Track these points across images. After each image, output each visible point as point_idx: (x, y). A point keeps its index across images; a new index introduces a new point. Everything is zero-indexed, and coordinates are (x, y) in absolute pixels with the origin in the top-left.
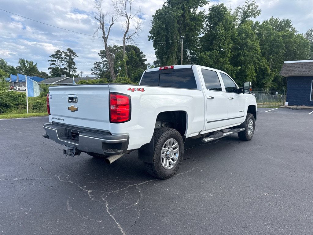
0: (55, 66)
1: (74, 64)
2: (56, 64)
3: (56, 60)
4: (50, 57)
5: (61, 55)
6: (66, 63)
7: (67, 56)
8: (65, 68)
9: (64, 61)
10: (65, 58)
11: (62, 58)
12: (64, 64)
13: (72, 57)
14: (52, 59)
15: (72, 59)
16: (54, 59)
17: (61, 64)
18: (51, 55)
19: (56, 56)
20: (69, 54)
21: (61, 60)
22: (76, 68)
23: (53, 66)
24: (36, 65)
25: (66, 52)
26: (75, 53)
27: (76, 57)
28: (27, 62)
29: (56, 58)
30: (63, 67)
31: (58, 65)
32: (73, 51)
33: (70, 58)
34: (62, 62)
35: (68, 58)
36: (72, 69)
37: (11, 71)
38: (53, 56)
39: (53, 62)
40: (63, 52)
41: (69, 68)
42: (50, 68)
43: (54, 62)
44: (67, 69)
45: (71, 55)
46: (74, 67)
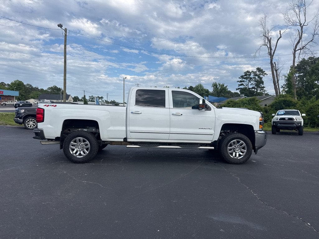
0: (244, 86)
1: (263, 83)
2: (244, 84)
3: (245, 80)
4: (239, 78)
5: (250, 75)
6: (255, 82)
7: (256, 75)
8: (253, 88)
9: (252, 81)
10: (254, 78)
11: (251, 78)
12: (252, 84)
13: (261, 76)
14: (241, 80)
15: (261, 78)
16: (243, 80)
17: (250, 84)
18: (241, 76)
19: (245, 77)
20: (258, 73)
21: (249, 80)
22: (264, 87)
23: (242, 87)
24: (226, 87)
25: (256, 72)
26: (264, 72)
27: (265, 75)
28: (219, 84)
29: (245, 78)
30: (250, 87)
31: (246, 85)
32: (262, 70)
33: (259, 77)
34: (250, 82)
35: (257, 77)
36: (260, 88)
37: (206, 94)
38: (242, 77)
39: (241, 83)
40: (252, 72)
41: (257, 87)
42: (239, 89)
43: (243, 83)
44: (255, 88)
45: (260, 74)
46: (262, 86)
